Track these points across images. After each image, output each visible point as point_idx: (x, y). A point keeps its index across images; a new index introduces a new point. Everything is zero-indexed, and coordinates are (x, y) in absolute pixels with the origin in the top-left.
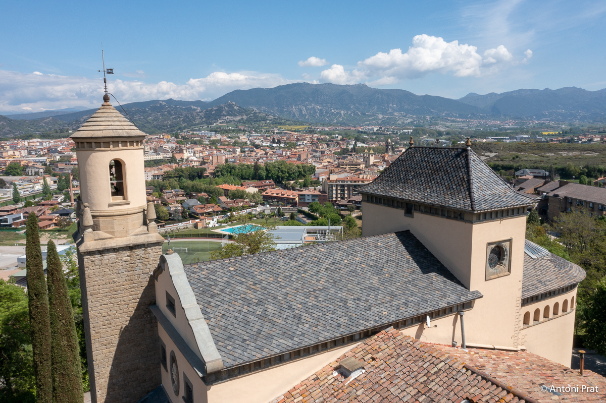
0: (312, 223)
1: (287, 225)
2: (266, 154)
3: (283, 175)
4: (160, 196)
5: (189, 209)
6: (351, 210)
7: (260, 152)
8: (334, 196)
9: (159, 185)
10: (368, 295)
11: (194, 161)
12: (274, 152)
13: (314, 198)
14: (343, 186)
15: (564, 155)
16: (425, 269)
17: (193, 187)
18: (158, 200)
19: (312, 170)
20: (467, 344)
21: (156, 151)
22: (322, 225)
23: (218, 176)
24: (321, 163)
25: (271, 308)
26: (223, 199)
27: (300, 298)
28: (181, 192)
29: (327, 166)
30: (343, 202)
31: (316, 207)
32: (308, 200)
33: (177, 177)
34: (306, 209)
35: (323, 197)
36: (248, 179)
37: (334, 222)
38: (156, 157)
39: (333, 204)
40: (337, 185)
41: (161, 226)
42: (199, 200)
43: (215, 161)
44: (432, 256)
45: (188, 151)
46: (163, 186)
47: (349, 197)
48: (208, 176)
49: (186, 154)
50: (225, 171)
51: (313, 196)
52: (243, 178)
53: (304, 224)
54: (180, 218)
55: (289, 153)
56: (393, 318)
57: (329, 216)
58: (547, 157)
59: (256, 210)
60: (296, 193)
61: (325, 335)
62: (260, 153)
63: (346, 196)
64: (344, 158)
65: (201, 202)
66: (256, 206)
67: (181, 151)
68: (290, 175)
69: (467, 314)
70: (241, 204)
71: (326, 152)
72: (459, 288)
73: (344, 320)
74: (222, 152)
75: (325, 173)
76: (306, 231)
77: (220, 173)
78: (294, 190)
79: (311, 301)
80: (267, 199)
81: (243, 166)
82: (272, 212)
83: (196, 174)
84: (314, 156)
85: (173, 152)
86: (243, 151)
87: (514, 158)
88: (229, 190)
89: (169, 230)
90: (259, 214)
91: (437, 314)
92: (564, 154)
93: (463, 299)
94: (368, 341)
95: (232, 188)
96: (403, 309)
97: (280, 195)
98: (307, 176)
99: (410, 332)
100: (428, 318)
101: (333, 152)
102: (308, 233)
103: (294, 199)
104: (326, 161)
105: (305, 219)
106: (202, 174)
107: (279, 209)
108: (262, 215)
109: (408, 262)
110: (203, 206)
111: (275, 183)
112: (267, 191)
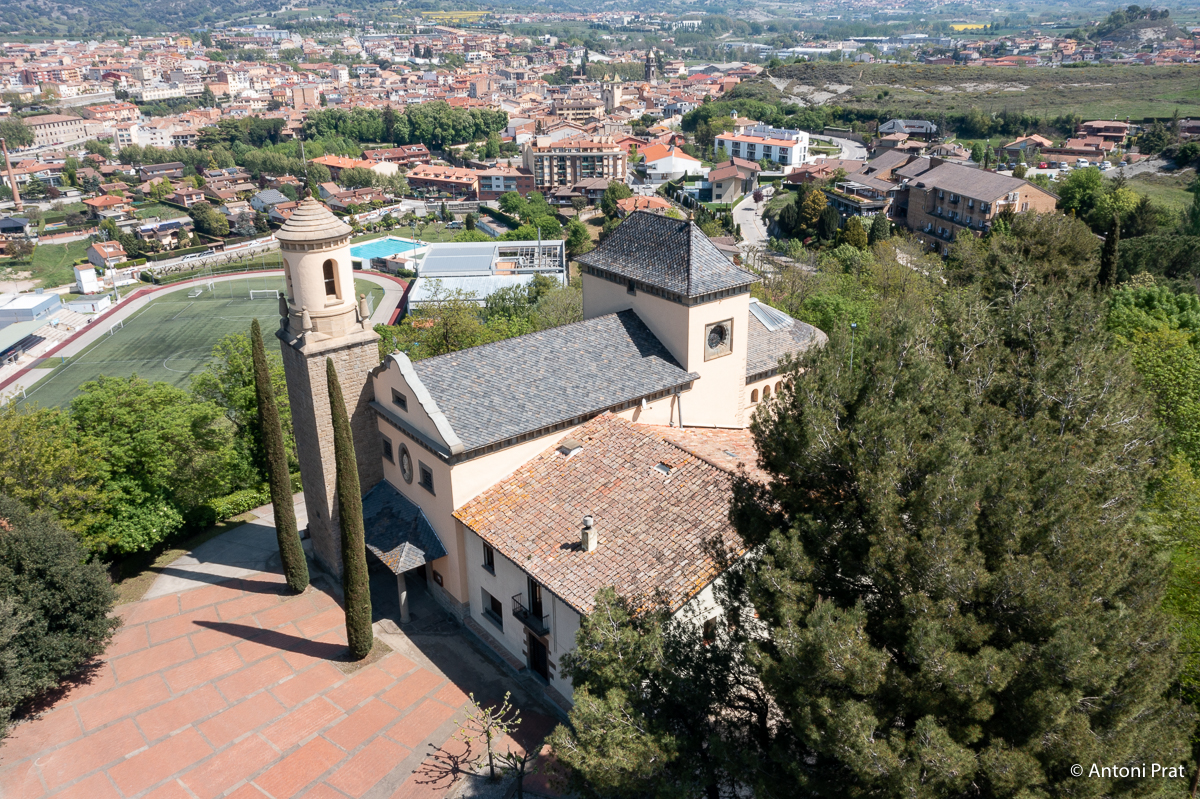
0: (508, 235)
1: (462, 240)
2: (404, 81)
3: (444, 133)
4: (201, 184)
5: (265, 210)
6: (578, 206)
7: (391, 78)
8: (547, 178)
9: (193, 158)
10: (586, 382)
11: (254, 100)
12: (419, 78)
13: (508, 183)
14: (562, 159)
15: (968, 90)
16: (645, 353)
17: (264, 162)
18: (199, 194)
19: (501, 120)
20: (684, 424)
21: (166, 78)
22: (526, 238)
23: (312, 136)
24: (519, 103)
25: (497, 400)
26: (331, 187)
27: (522, 388)
28: (240, 172)
29: (529, 110)
30: (564, 191)
31: (513, 201)
32: (498, 186)
33: (224, 140)
34: (494, 205)
35: (526, 180)
36: (374, 141)
37: (548, 233)
38: (169, 91)
39: (545, 194)
40: (551, 157)
41: (216, 247)
42: (282, 192)
43: (298, 100)
44: (654, 337)
45: (237, 77)
46: (201, 161)
47: (575, 181)
48: (290, 136)
49: (234, 85)
50: (324, 125)
51: (506, 178)
52: (362, 138)
53: (493, 236)
54: (253, 231)
55: (450, 80)
56: (609, 403)
57: (537, 220)
58: (940, 94)
59: (398, 210)
60: (474, 173)
61: (547, 421)
62: (391, 80)
63: (569, 178)
64: (564, 91)
65: (287, 195)
66: (397, 202)
67: (222, 78)
68: (457, 131)
69: (684, 395)
70: (367, 199)
71: (526, 76)
72: (678, 370)
73: (564, 407)
74: (310, 77)
75: (526, 127)
76: (497, 252)
77: (314, 130)
78: (469, 166)
79: (533, 391)
80: (419, 188)
81: (360, 113)
82: (430, 213)
83: (264, 133)
84: (503, 88)
85: (204, 79)
86: (354, 76)
87: (880, 97)
88: (340, 168)
89: (234, 255)
90: (406, 217)
91: (653, 397)
92: (970, 87)
93: (680, 381)
94: (586, 424)
95: (346, 163)
96: (619, 394)
97: (442, 178)
98: (492, 133)
99: (627, 415)
100: (644, 401)
101: (540, 75)
102: (502, 254)
103: (471, 185)
104: (527, 97)
105: (494, 226)
106: (277, 130)
107: (443, 207)
108: (410, 218)
109: (628, 346)
110: (292, 204)
111: (429, 149)
112: (415, 170)
